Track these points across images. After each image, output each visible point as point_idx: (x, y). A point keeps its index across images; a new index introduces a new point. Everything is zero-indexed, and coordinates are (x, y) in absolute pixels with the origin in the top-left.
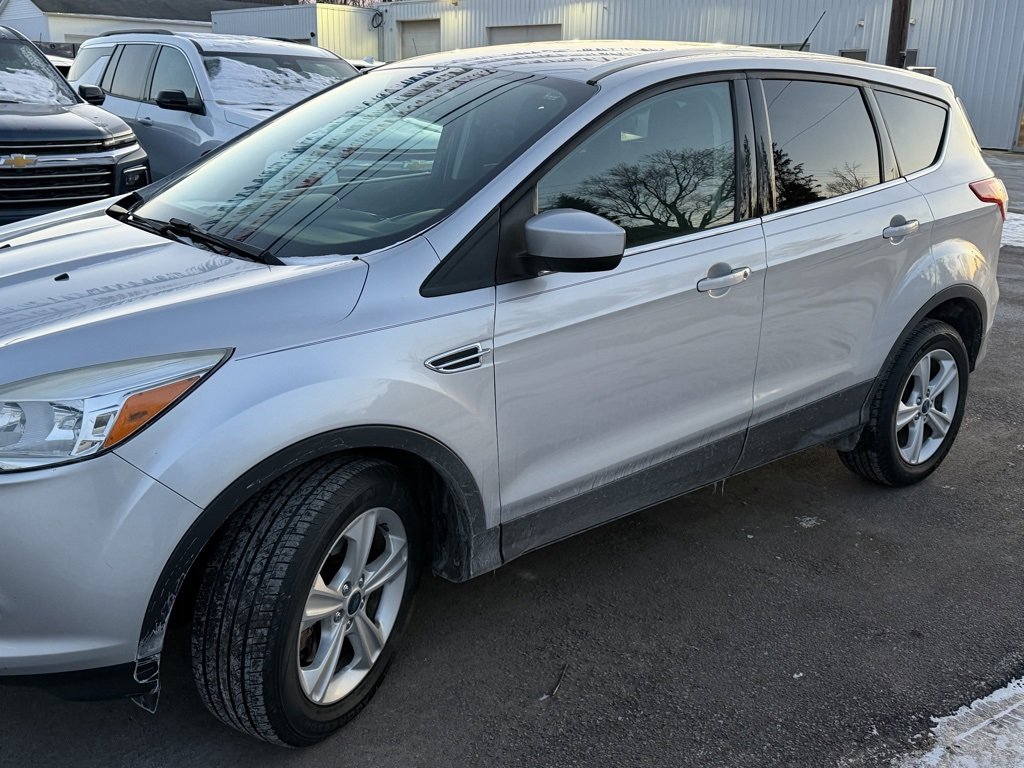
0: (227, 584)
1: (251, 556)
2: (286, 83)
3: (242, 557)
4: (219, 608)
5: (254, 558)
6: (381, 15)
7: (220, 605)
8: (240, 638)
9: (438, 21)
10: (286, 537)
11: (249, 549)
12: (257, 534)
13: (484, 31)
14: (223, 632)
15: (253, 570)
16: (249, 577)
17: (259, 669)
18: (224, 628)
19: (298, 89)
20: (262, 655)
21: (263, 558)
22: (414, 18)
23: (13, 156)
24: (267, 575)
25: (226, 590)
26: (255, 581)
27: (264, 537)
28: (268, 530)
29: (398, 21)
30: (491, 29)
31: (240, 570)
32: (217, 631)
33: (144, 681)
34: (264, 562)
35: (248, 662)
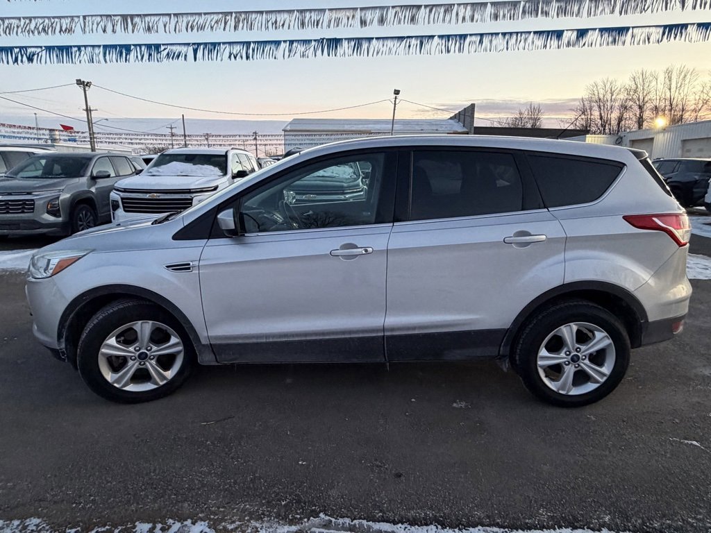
6: (621, 138)
9: (652, 139)
13: (679, 142)
22: (637, 138)
29: (630, 141)
30: (684, 141)
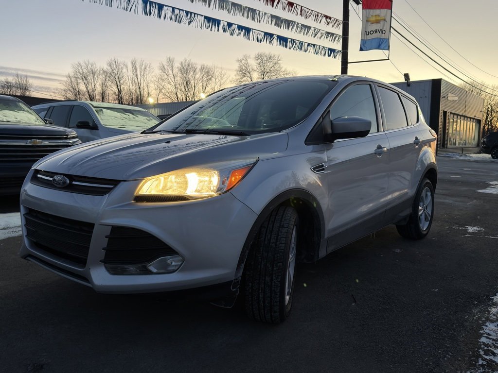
0: (261, 248)
1: (269, 236)
2: (129, 118)
3: (265, 237)
4: (260, 257)
5: (271, 237)
7: (260, 256)
8: (270, 268)
10: (281, 229)
11: (267, 234)
12: (268, 229)
14: (262, 267)
15: (272, 241)
16: (271, 244)
17: (279, 280)
18: (262, 265)
19: (134, 120)
20: (280, 274)
21: (275, 237)
23: (33, 140)
24: (278, 243)
25: (262, 250)
26: (274, 245)
27: (272, 229)
28: (273, 227)
31: (266, 243)
32: (259, 267)
33: (234, 290)
34: (275, 238)
35: (274, 278)
